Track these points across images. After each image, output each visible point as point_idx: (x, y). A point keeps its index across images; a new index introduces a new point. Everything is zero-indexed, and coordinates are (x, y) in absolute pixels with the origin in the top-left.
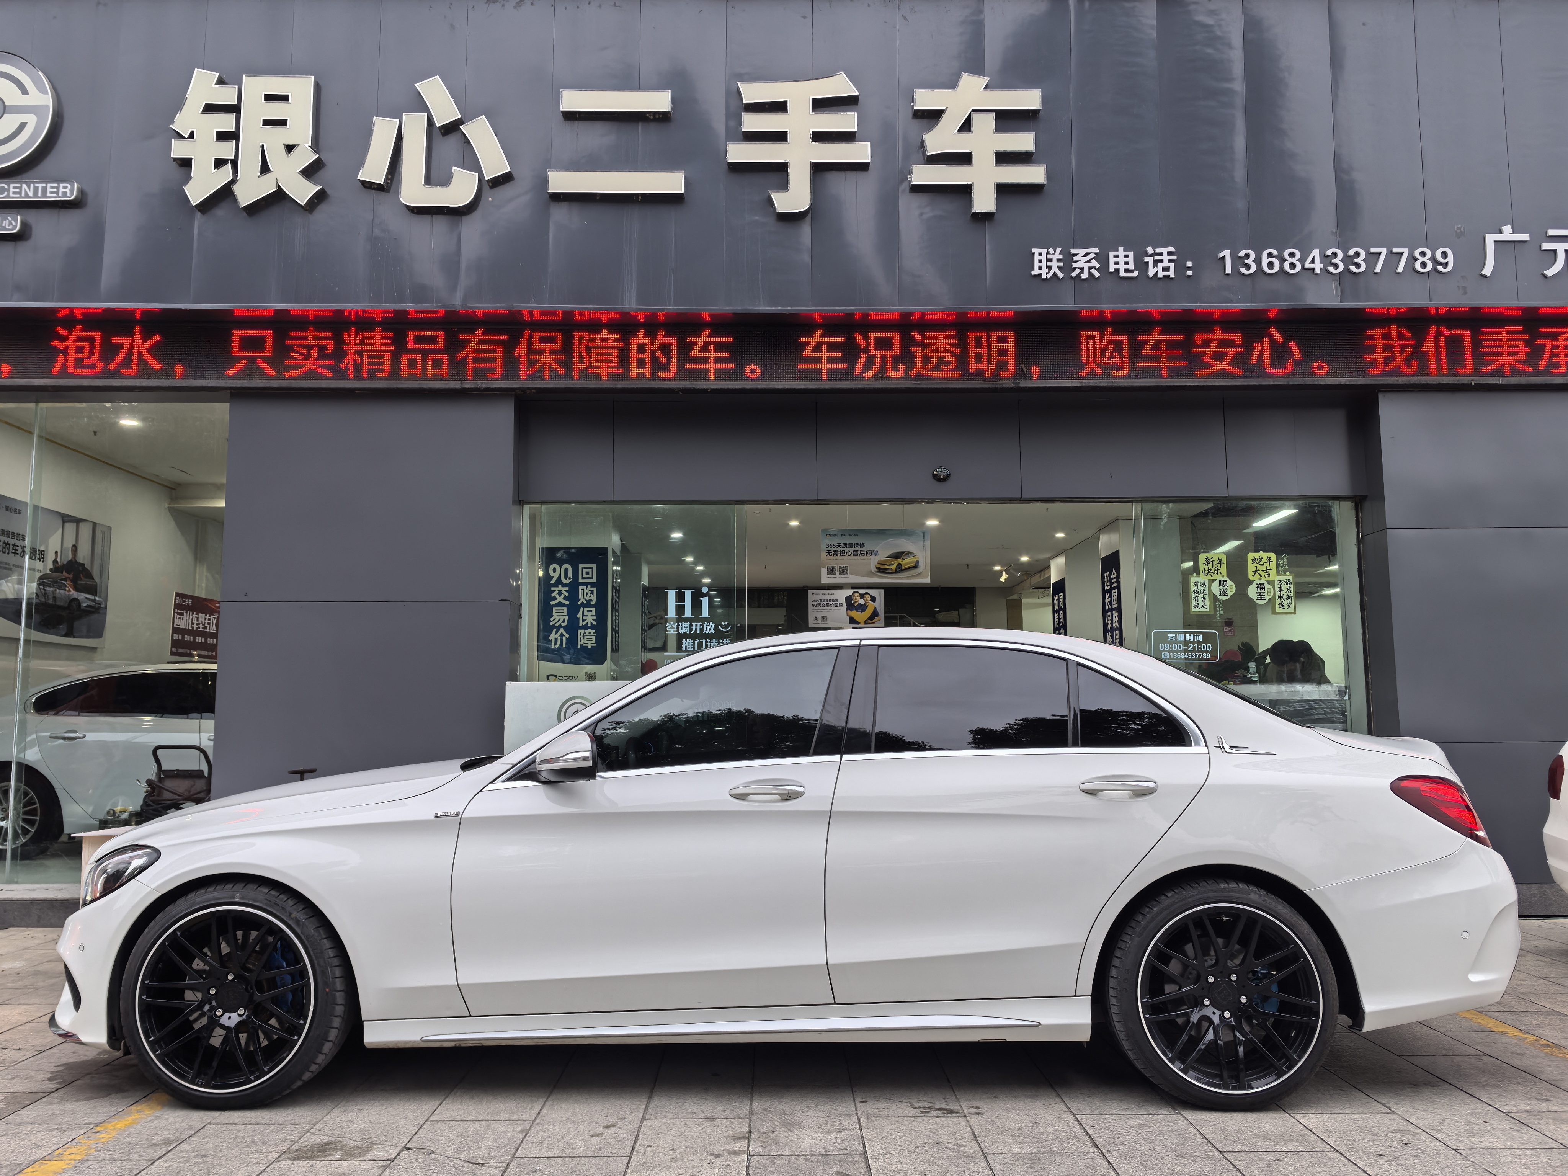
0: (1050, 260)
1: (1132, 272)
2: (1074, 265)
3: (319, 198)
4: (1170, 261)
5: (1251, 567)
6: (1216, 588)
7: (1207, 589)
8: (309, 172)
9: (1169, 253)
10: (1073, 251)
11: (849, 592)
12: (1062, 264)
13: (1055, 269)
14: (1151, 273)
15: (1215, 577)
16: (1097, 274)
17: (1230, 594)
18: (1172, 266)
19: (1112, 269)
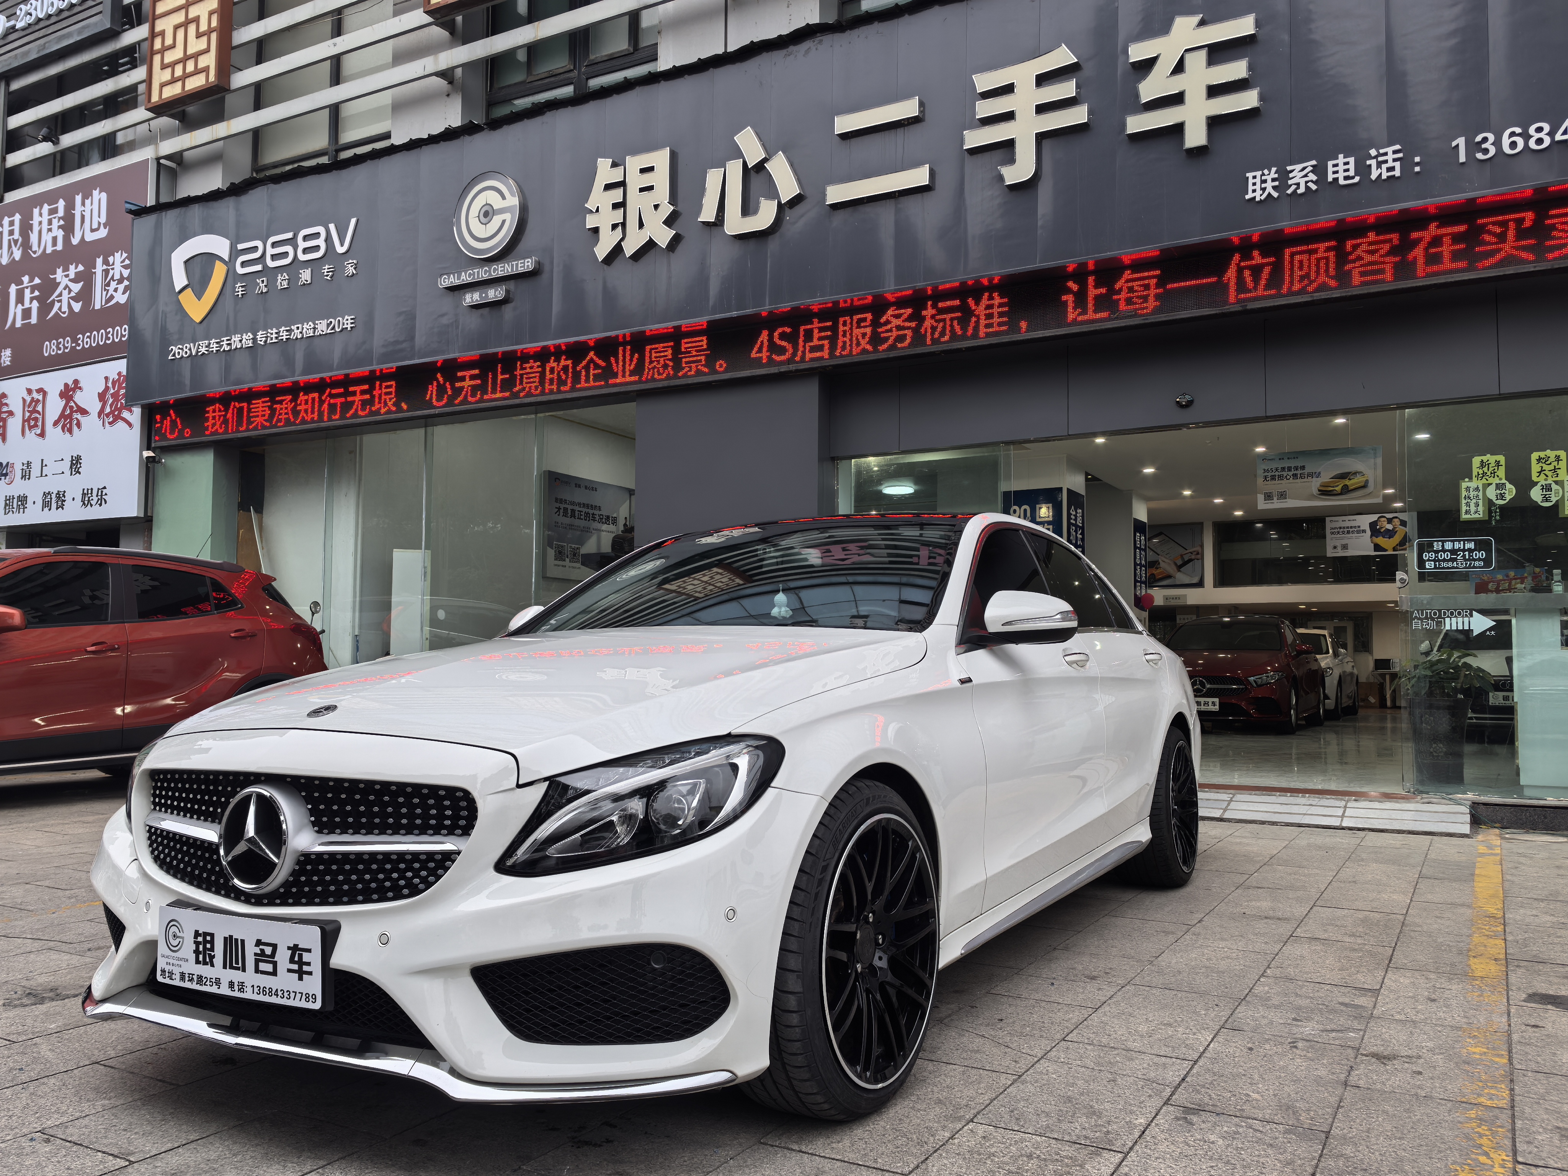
0: (1265, 181)
1: (1353, 178)
2: (1290, 182)
3: (676, 240)
4: (1395, 160)
5: (1535, 468)
6: (1491, 493)
7: (1481, 494)
8: (669, 222)
9: (1395, 152)
10: (1289, 168)
11: (1374, 518)
12: (1277, 183)
13: (1269, 190)
14: (1374, 176)
15: (1491, 480)
16: (1314, 187)
17: (1508, 497)
18: (1397, 165)
19: (1330, 179)
